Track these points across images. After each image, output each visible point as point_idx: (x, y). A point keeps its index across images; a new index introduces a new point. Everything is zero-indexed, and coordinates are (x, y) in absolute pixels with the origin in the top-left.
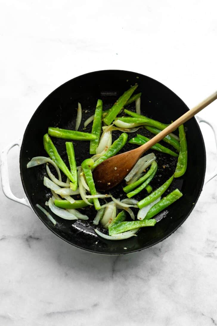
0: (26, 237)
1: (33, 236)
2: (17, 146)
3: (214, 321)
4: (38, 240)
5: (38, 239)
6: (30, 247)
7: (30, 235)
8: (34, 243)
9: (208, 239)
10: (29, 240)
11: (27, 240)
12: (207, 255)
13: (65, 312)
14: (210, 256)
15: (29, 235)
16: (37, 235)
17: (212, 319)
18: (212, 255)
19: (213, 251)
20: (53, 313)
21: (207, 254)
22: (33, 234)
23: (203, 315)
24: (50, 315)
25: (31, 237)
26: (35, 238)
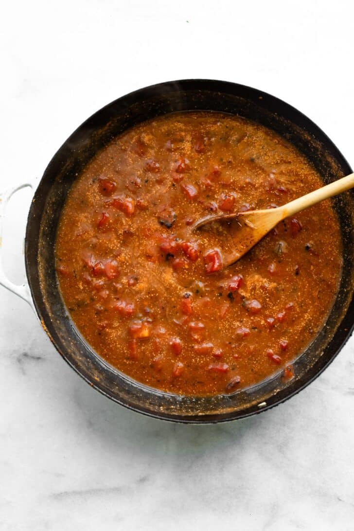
1: (29, 353)
2: (29, 187)
4: (40, 360)
5: (39, 358)
6: (24, 373)
7: (24, 351)
8: (31, 366)
9: (350, 363)
10: (23, 360)
11: (19, 361)
12: (348, 390)
15: (22, 351)
16: (37, 352)
20: (66, 493)
22: (30, 349)
23: (340, 500)
25: (26, 355)
26: (33, 358)
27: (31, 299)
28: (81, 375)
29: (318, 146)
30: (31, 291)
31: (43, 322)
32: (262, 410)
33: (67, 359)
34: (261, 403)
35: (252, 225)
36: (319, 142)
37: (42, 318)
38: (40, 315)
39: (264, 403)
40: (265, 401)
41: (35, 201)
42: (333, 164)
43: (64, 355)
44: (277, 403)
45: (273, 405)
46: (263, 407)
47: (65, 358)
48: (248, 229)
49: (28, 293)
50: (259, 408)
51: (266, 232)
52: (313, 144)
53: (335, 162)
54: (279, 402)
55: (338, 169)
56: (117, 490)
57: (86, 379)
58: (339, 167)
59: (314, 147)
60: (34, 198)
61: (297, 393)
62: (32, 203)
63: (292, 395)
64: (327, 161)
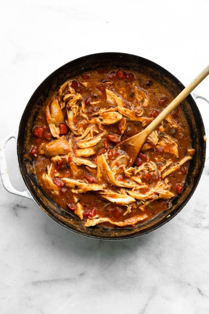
0: (13, 206)
1: (20, 204)
2: (13, 138)
3: (200, 291)
4: (26, 208)
5: (25, 207)
6: (17, 215)
8: (21, 211)
9: (195, 210)
10: (16, 208)
11: (14, 209)
13: (52, 281)
14: (198, 227)
15: (16, 204)
16: (24, 204)
17: (198, 289)
18: (200, 226)
19: (201, 221)
21: (195, 224)
22: (20, 202)
23: (190, 285)
24: (36, 283)
25: (18, 205)
26: (22, 207)
27: (32, 197)
28: (70, 229)
29: (158, 73)
30: (31, 193)
31: (42, 207)
32: (169, 219)
33: (60, 223)
34: (167, 216)
35: (133, 145)
36: (158, 71)
37: (40, 205)
38: (39, 204)
39: (169, 215)
40: (169, 214)
41: (19, 144)
42: (169, 80)
43: (58, 221)
44: (176, 213)
45: (174, 215)
46: (169, 217)
47: (59, 222)
48: (132, 147)
49: (29, 194)
50: (167, 219)
51: (141, 145)
52: (155, 73)
53: (169, 79)
54: (177, 212)
55: (172, 82)
57: (73, 230)
58: (172, 81)
59: (156, 75)
60: (17, 143)
61: (185, 205)
62: (17, 146)
63: (183, 206)
64: (165, 80)
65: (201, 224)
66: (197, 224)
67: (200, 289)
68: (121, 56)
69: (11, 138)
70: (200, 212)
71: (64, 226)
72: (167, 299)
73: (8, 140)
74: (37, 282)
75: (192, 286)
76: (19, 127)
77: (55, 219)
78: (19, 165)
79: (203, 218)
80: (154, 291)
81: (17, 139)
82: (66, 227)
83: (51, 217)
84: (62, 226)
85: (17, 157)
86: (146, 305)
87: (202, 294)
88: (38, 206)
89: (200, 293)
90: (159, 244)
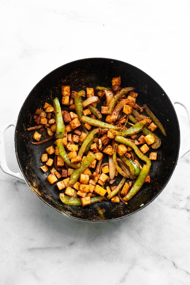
0: (14, 181)
1: (20, 181)
3: (174, 265)
6: (17, 190)
9: (174, 193)
10: (17, 184)
11: (15, 184)
13: (45, 248)
14: (175, 208)
17: (173, 262)
18: (177, 207)
19: (178, 203)
21: (173, 205)
23: (166, 258)
24: (31, 250)
27: (24, 178)
32: (142, 208)
33: (46, 203)
40: (143, 203)
44: (148, 203)
46: (142, 206)
49: (22, 176)
56: (59, 248)
61: (157, 196)
65: (178, 205)
66: (175, 205)
67: (175, 262)
68: (112, 62)
69: (11, 126)
70: (178, 195)
71: (49, 206)
72: (145, 270)
73: (7, 128)
74: (32, 248)
75: (167, 259)
76: (18, 117)
77: (42, 199)
78: (15, 150)
79: (181, 200)
80: (134, 262)
81: (15, 127)
82: (51, 207)
83: (39, 197)
84: (47, 206)
85: (14, 142)
86: (127, 274)
87: (176, 267)
88: (29, 186)
89: (174, 266)
90: (140, 221)
